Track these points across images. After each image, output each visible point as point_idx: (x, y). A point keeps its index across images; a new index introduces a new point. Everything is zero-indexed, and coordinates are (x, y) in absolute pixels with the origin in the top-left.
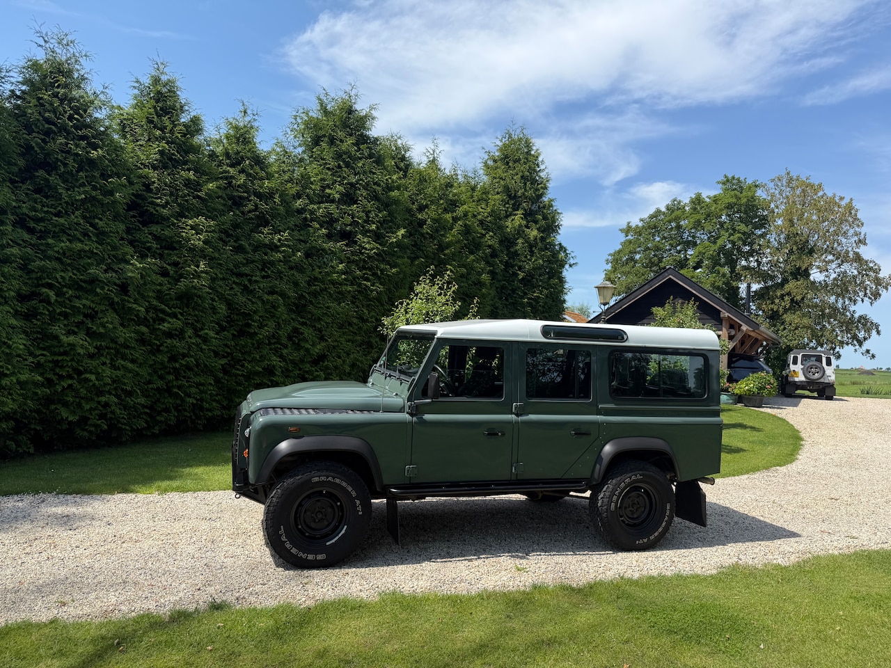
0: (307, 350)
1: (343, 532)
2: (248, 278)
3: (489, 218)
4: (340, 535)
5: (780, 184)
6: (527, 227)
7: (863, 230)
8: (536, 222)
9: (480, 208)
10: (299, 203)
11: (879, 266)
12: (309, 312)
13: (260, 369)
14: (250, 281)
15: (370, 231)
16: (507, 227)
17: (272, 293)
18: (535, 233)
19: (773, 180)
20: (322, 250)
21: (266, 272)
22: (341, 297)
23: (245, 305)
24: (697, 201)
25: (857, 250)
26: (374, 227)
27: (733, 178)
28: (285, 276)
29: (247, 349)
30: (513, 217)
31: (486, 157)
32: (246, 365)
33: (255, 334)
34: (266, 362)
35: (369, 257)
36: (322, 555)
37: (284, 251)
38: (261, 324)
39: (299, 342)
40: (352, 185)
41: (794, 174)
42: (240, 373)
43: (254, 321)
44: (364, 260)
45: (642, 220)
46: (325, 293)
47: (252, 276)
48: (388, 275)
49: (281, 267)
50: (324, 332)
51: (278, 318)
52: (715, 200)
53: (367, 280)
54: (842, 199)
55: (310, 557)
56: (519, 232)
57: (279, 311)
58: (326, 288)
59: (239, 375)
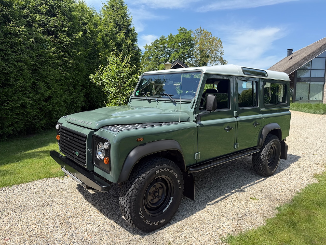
0: (42, 94)
1: (171, 201)
2: (4, 52)
3: (110, 33)
4: (169, 204)
5: (198, 32)
6: (126, 39)
7: (223, 49)
8: (129, 37)
9: (105, 28)
10: (25, 12)
11: (227, 62)
12: (40, 74)
13: (19, 105)
14: (5, 54)
15: (64, 32)
16: (117, 38)
17: (20, 61)
18: (130, 41)
19: (195, 30)
20: (41, 39)
21: (14, 49)
22: (54, 66)
23: (5, 68)
24: (171, 37)
25: (221, 56)
26: (66, 29)
27: (183, 28)
28: (25, 52)
29: (9, 94)
30: (119, 34)
31: (104, 6)
32: (10, 103)
33: (13, 85)
34: (21, 101)
35: (66, 46)
36: (163, 220)
37: (22, 38)
38: (16, 79)
39: (37, 90)
40: (52, 6)
41: (202, 29)
42: (8, 108)
43: (11, 78)
44: (63, 47)
45: (151, 43)
46: (47, 63)
47: (6, 51)
48: (76, 55)
49: (23, 46)
50: (49, 84)
51: (25, 76)
52: (177, 37)
53: (66, 57)
54: (217, 38)
55: (157, 223)
56: (123, 41)
57: (25, 72)
58: (47, 60)
59: (7, 109)
